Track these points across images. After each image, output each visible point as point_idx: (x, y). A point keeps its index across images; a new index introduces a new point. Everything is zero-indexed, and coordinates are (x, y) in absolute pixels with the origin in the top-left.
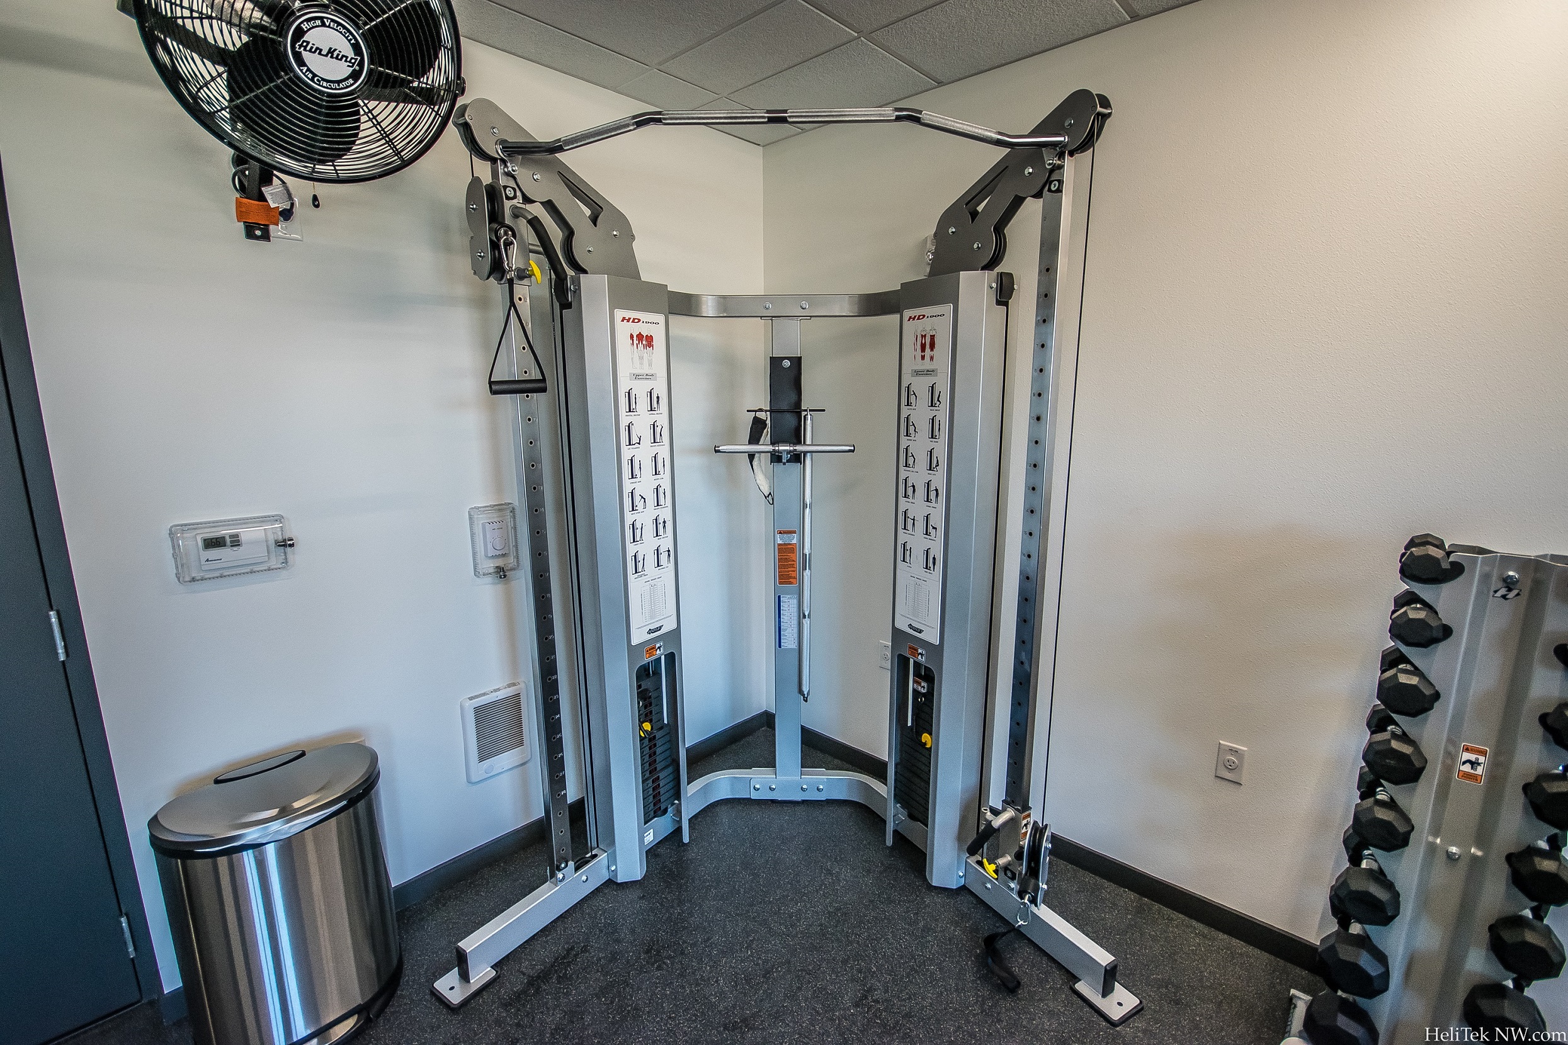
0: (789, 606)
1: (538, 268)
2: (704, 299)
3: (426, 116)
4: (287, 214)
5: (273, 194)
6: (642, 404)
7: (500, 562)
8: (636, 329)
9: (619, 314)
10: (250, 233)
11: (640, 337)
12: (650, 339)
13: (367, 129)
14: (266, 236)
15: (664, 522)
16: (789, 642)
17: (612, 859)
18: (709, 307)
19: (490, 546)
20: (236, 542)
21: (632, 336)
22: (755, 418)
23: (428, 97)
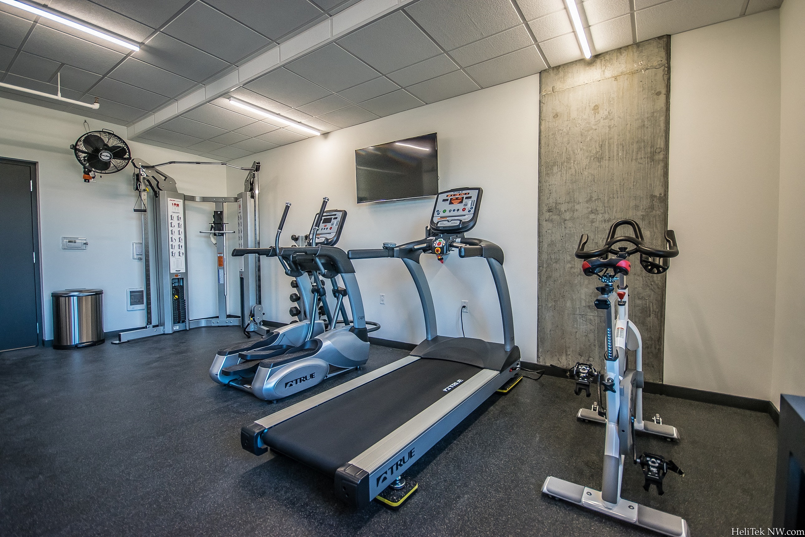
0: (221, 272)
1: (148, 189)
2: (197, 197)
3: (124, 162)
4: (94, 178)
5: (91, 174)
6: (175, 219)
7: (139, 256)
8: (174, 202)
9: (169, 199)
10: (85, 181)
11: (175, 204)
12: (178, 205)
13: (112, 165)
14: (89, 182)
15: (182, 246)
16: (222, 282)
17: (164, 328)
18: (198, 199)
19: (137, 252)
20: (75, 242)
21: (173, 204)
22: (212, 225)
23: (125, 159)
